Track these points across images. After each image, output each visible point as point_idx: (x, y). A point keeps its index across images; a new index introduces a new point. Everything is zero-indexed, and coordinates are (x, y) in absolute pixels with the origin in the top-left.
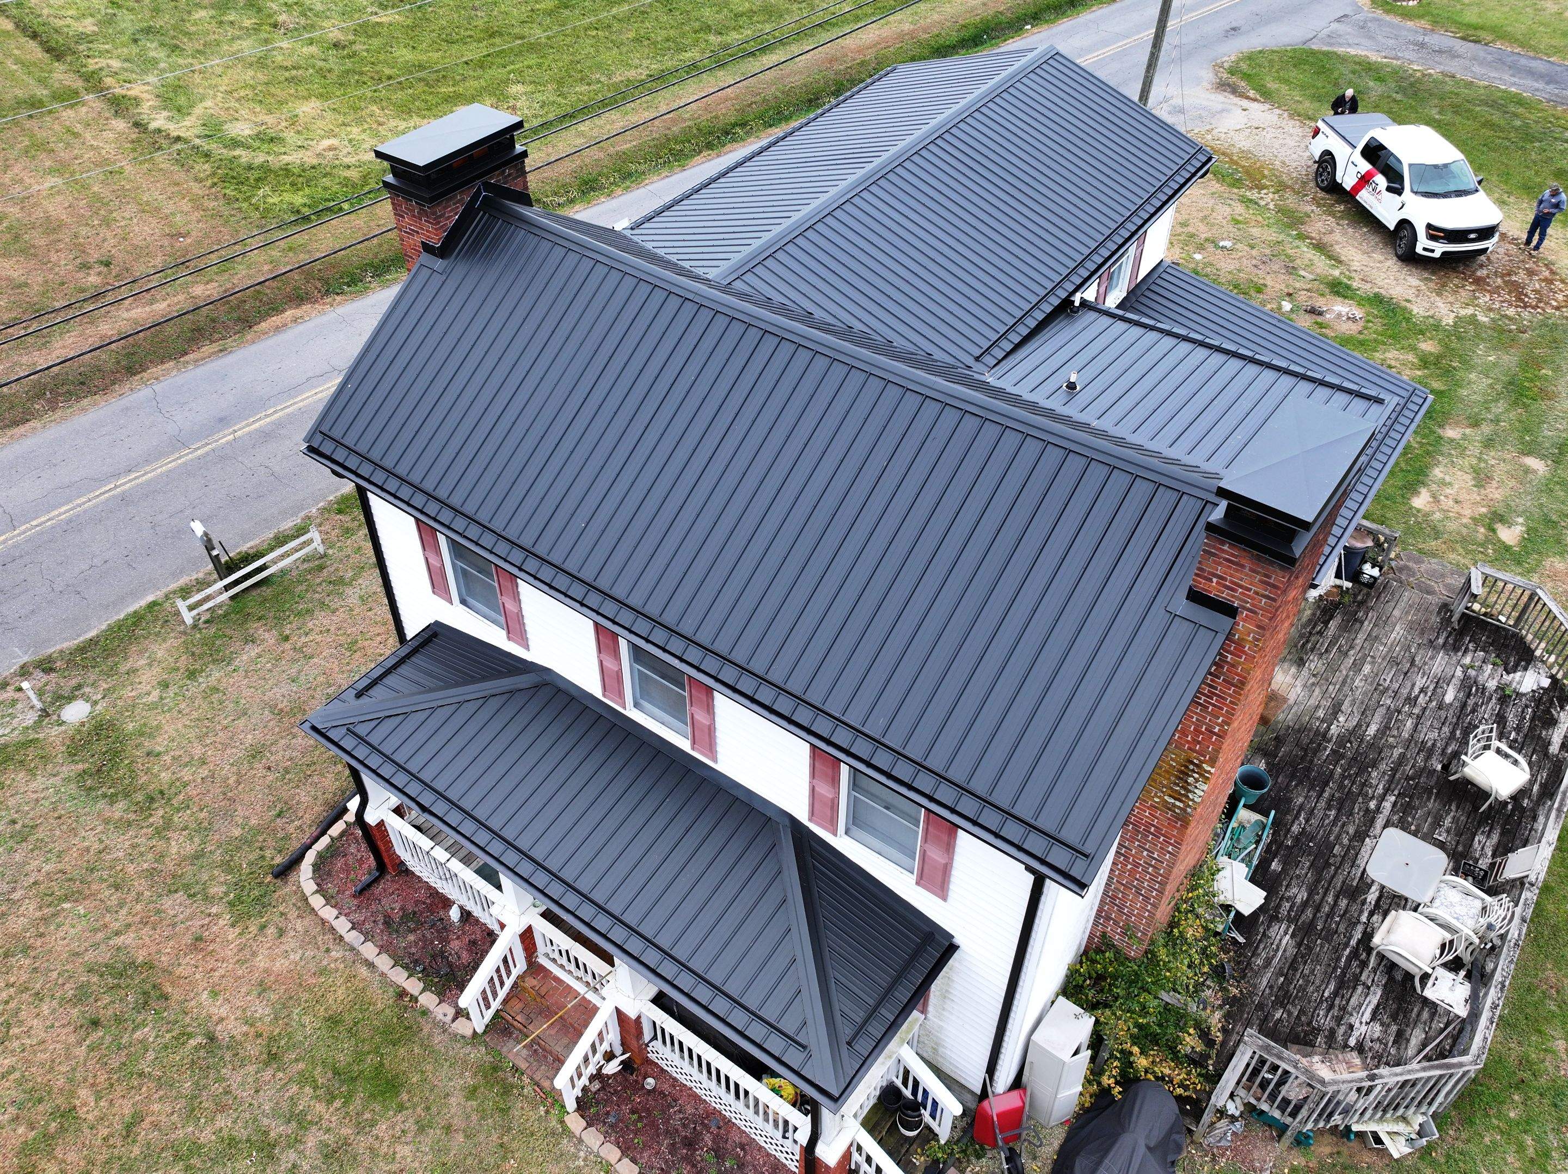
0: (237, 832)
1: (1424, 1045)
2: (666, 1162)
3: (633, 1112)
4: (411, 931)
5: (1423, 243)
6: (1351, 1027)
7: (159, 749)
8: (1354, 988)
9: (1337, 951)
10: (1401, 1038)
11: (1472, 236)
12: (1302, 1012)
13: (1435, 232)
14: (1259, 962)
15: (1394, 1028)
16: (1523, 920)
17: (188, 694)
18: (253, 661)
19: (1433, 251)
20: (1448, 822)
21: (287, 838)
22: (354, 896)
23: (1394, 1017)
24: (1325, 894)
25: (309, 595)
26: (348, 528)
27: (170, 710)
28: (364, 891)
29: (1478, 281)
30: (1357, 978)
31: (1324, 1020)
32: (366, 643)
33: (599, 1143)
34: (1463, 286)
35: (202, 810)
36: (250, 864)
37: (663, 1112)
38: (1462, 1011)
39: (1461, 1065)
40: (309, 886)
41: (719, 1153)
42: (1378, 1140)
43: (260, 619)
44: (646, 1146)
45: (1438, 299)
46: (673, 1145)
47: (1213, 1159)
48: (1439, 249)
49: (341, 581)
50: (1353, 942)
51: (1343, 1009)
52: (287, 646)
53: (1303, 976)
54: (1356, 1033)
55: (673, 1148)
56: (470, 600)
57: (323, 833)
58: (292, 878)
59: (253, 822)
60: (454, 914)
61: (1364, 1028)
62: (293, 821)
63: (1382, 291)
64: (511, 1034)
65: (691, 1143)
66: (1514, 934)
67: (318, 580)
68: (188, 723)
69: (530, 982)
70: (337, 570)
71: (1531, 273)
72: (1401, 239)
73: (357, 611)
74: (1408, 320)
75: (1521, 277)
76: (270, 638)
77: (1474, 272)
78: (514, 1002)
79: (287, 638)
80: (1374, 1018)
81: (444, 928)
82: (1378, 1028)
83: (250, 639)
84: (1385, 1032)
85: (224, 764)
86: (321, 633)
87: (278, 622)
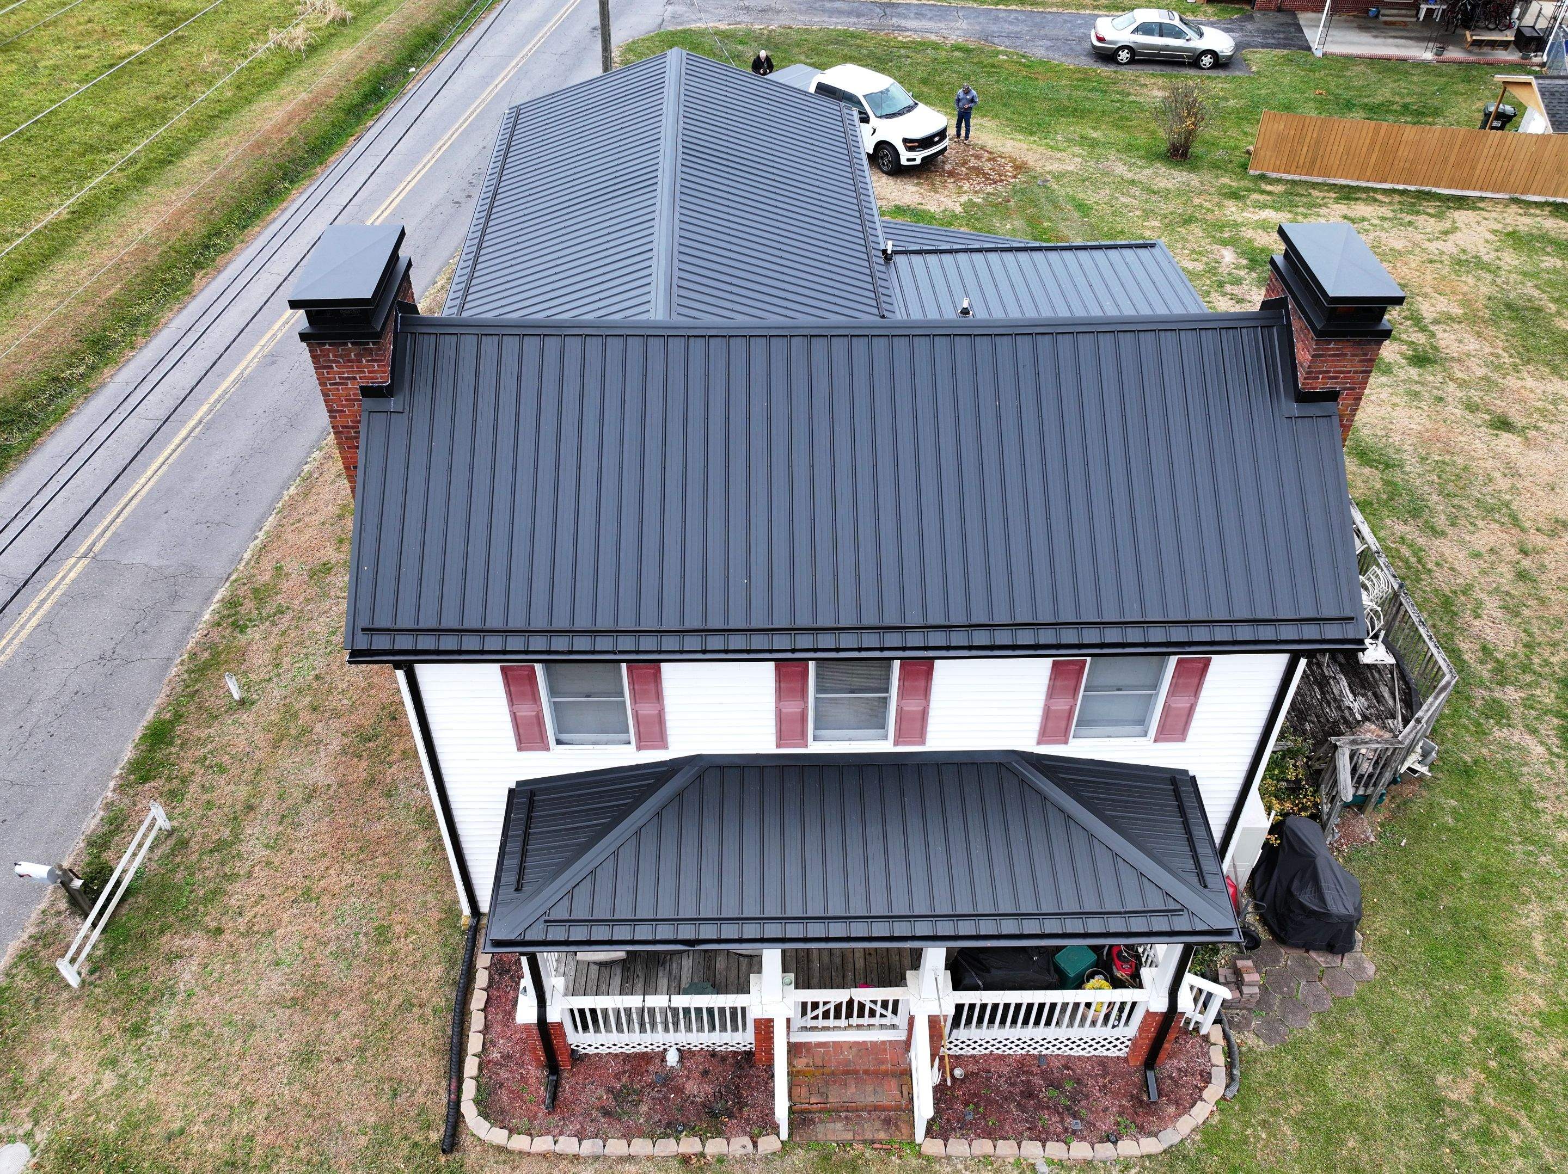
0: (363, 1141)
2: (1026, 1120)
3: (966, 1104)
4: (636, 1104)
5: (905, 156)
6: (1349, 708)
7: (176, 1126)
8: (1329, 683)
10: (1379, 697)
11: (937, 139)
12: (1317, 716)
13: (911, 144)
15: (1370, 694)
17: (156, 1051)
18: (197, 977)
19: (914, 160)
21: (423, 1110)
22: (549, 1113)
23: (1363, 687)
25: (198, 877)
26: (170, 791)
27: (147, 1081)
28: (554, 1101)
29: (951, 174)
30: (1323, 674)
31: (1333, 714)
32: (323, 883)
33: (967, 1147)
34: (946, 181)
35: (298, 1148)
36: (408, 1160)
37: (989, 1087)
38: (1390, 660)
40: (498, 1136)
41: (1056, 1085)
42: (1415, 771)
43: (162, 932)
44: (1002, 1122)
45: (938, 196)
46: (1019, 1104)
48: (919, 156)
49: (220, 846)
51: (1335, 700)
52: (228, 937)
54: (1355, 711)
55: (1020, 1107)
56: (564, 737)
57: (460, 1081)
58: (466, 1141)
59: (372, 1119)
60: (672, 1058)
61: (1356, 704)
62: (414, 1091)
63: (897, 203)
64: (812, 1120)
65: (1029, 1093)
67: (194, 858)
68: (186, 1078)
69: (800, 1063)
70: (205, 836)
71: (978, 157)
72: (882, 158)
73: (276, 861)
74: (933, 217)
75: (973, 163)
76: (198, 942)
77: (943, 168)
78: (796, 1090)
79: (219, 931)
80: (1355, 695)
81: (668, 1080)
82: (1363, 700)
83: (172, 958)
84: (1367, 699)
85: (278, 1089)
86: (256, 903)
87: (189, 921)
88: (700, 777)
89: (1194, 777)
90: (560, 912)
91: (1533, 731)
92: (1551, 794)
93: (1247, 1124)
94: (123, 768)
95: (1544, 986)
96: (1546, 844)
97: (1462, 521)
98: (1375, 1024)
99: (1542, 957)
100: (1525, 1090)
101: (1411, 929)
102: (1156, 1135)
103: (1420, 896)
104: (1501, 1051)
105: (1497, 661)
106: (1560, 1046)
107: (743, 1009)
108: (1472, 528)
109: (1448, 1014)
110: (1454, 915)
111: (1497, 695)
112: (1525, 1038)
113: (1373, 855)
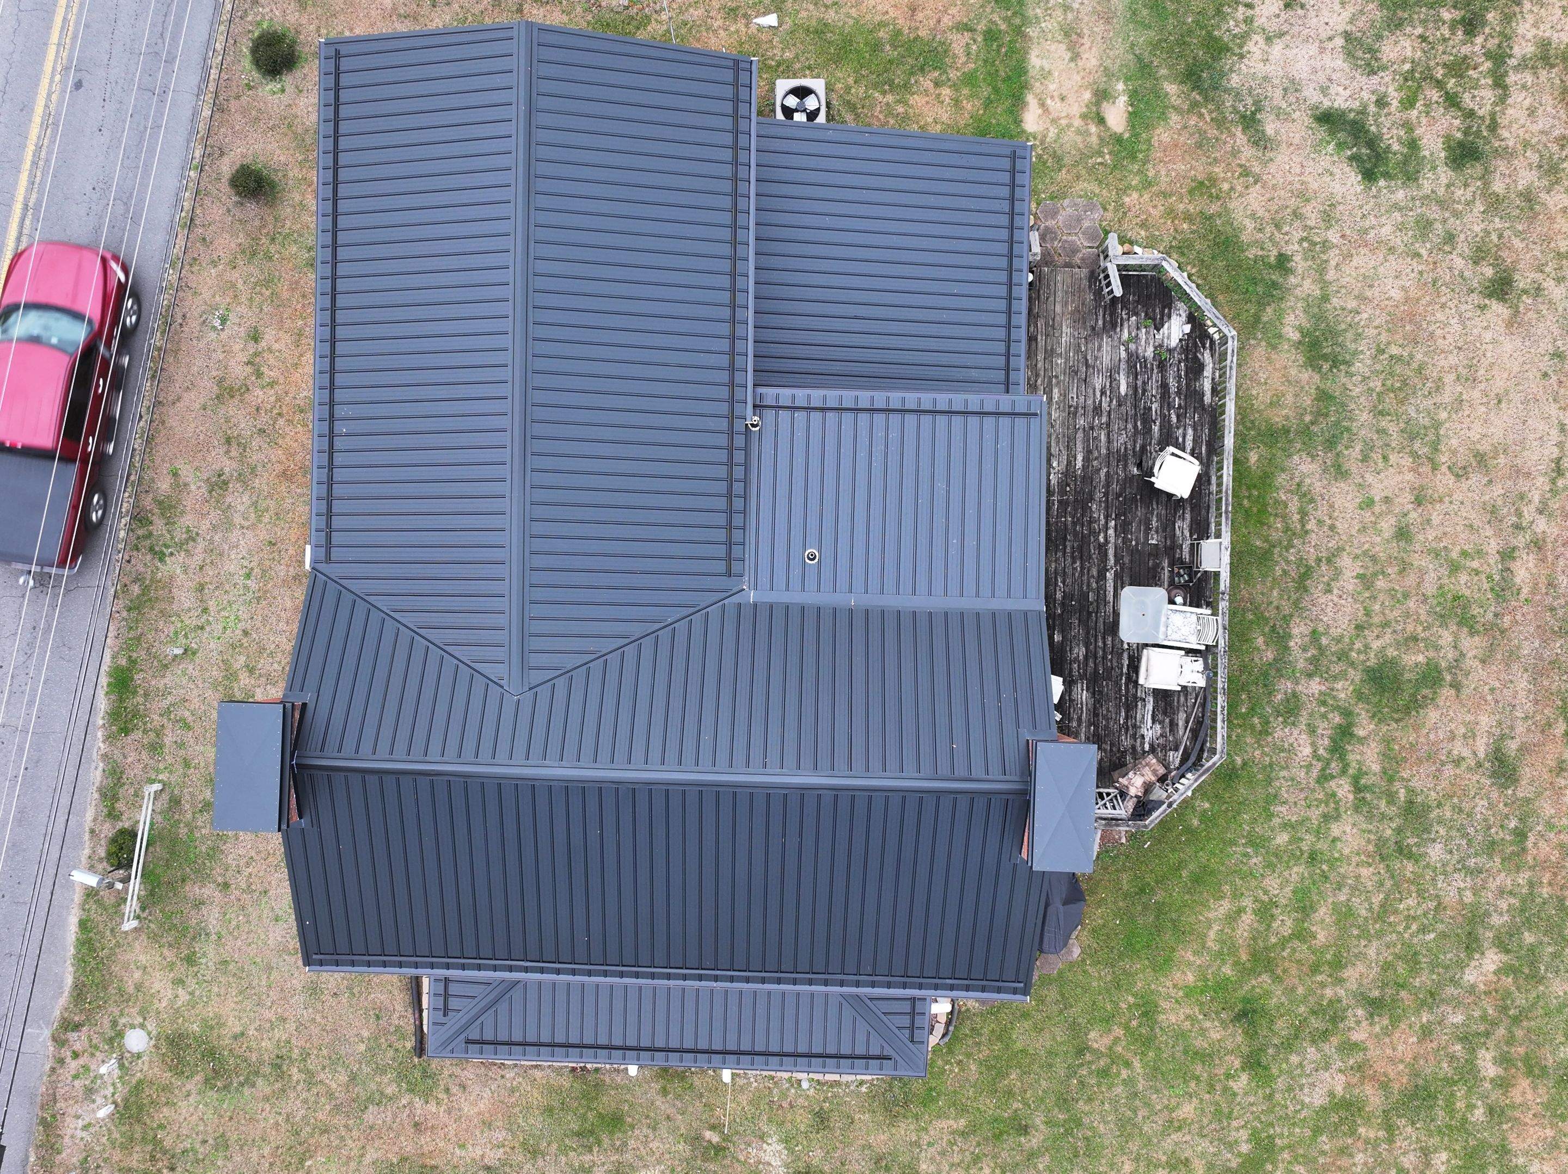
0: (362, 1047)
1: (1187, 722)
6: (1143, 737)
7: (238, 1030)
8: (1136, 707)
9: (1118, 684)
10: (1173, 726)
12: (1112, 745)
14: (1075, 724)
15: (1167, 720)
17: (208, 977)
20: (1154, 523)
21: (398, 1028)
23: (1165, 713)
24: (1096, 641)
25: (197, 834)
26: (150, 744)
27: (209, 998)
30: (1135, 696)
31: (1126, 742)
35: (321, 1050)
36: (394, 1059)
38: (1201, 683)
39: (1214, 763)
43: (184, 881)
50: (1125, 670)
51: (1134, 726)
52: (235, 892)
53: (1104, 717)
54: (1147, 740)
57: (421, 1011)
59: (366, 1034)
61: (1150, 733)
62: (391, 1016)
66: (1221, 643)
67: (189, 816)
68: (235, 999)
70: (192, 795)
76: (212, 892)
79: (226, 885)
80: (1153, 723)
82: (1158, 727)
83: (199, 904)
84: (1163, 728)
85: (300, 1012)
86: (248, 865)
87: (203, 876)
91: (1312, 730)
92: (1292, 800)
93: (947, 1062)
95: (1200, 966)
96: (1263, 847)
97: (1376, 456)
98: (1063, 995)
99: (1210, 944)
100: (1147, 1042)
101: (1122, 919)
103: (1142, 890)
104: (1145, 1014)
105: (1320, 648)
106: (1188, 1011)
108: (1381, 465)
109: (1118, 987)
110: (1160, 909)
111: (1300, 688)
112: (1164, 1005)
113: (1117, 856)
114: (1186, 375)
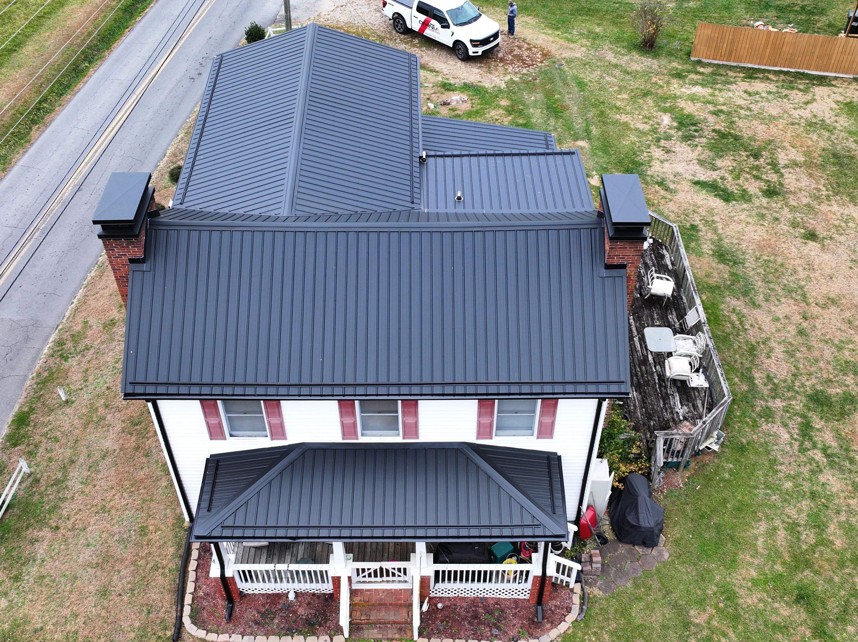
0: (133, 635)
1: (703, 405)
2: (472, 630)
3: (442, 621)
4: (272, 619)
5: (471, 50)
6: (677, 413)
7: (39, 626)
8: (669, 398)
9: (654, 387)
10: (695, 407)
11: (492, 39)
12: (659, 417)
13: (475, 43)
14: (632, 408)
15: (690, 404)
16: (710, 338)
17: (27, 589)
18: (47, 552)
19: (477, 52)
20: (655, 316)
21: (163, 620)
22: (228, 623)
23: (688, 401)
24: (635, 369)
25: (46, 499)
26: (29, 452)
27: (23, 603)
28: (230, 617)
29: (502, 60)
30: (667, 393)
31: (667, 416)
32: (112, 503)
34: (498, 65)
35: (100, 638)
37: (455, 613)
38: (706, 385)
39: (726, 401)
40: (201, 633)
41: (490, 612)
42: (709, 449)
43: (27, 528)
44: (459, 630)
45: (491, 76)
46: (470, 622)
47: (662, 492)
48: (480, 50)
49: (57, 482)
50: (657, 381)
51: (670, 408)
52: (62, 531)
53: (650, 404)
54: (680, 414)
55: (470, 623)
56: (234, 433)
57: (182, 606)
58: (185, 636)
59: (137, 624)
60: (291, 596)
61: (681, 410)
62: (159, 611)
63: (465, 81)
64: (362, 628)
65: (476, 616)
66: (711, 345)
67: (43, 488)
68: (43, 603)
69: (357, 600)
70: (49, 477)
71: (520, 47)
72: (458, 50)
73: (87, 491)
74: (486, 92)
75: (517, 52)
76: (46, 533)
77: (497, 56)
78: (354, 614)
79: (57, 528)
80: (682, 405)
81: (289, 607)
82: (686, 408)
83: (33, 541)
84: (689, 408)
85: (90, 609)
86: (77, 513)
87: (42, 523)
88: (303, 454)
89: (560, 456)
90: (229, 523)
91: (786, 426)
92: (786, 461)
93: (586, 634)
94: (3, 439)
95: (758, 565)
96: (777, 489)
97: (773, 299)
98: (663, 584)
99: (760, 550)
100: (735, 618)
101: (693, 535)
102: (538, 639)
103: (702, 517)
104: (728, 599)
105: (774, 384)
106: (759, 596)
107: (326, 571)
108: (777, 303)
109: (703, 580)
110: (718, 528)
111: (770, 404)
112: (742, 592)
113: (680, 495)
114: (656, 258)
